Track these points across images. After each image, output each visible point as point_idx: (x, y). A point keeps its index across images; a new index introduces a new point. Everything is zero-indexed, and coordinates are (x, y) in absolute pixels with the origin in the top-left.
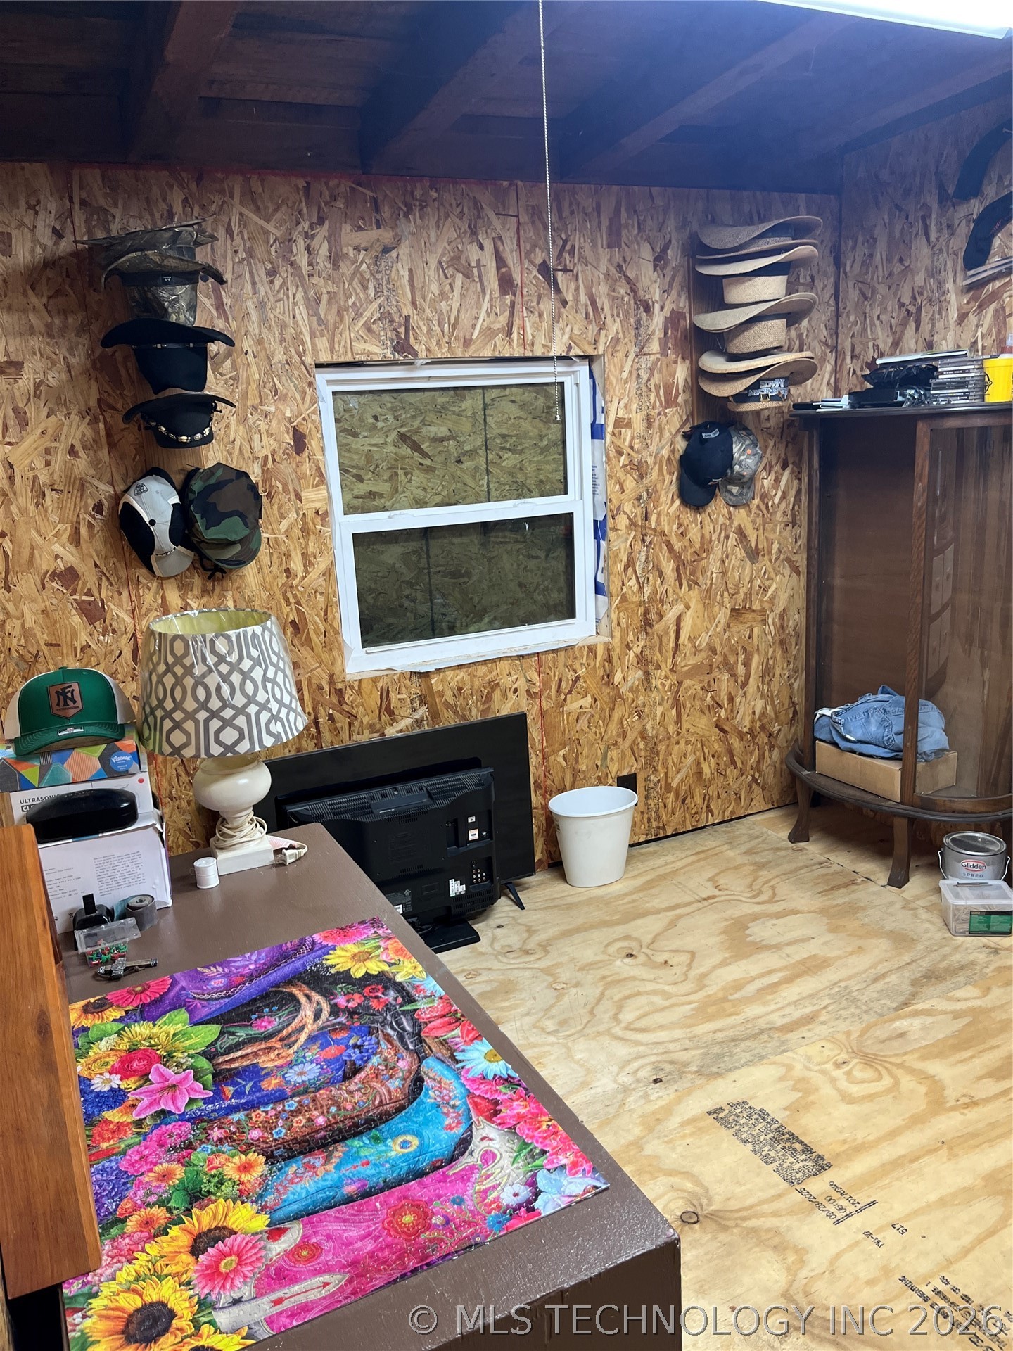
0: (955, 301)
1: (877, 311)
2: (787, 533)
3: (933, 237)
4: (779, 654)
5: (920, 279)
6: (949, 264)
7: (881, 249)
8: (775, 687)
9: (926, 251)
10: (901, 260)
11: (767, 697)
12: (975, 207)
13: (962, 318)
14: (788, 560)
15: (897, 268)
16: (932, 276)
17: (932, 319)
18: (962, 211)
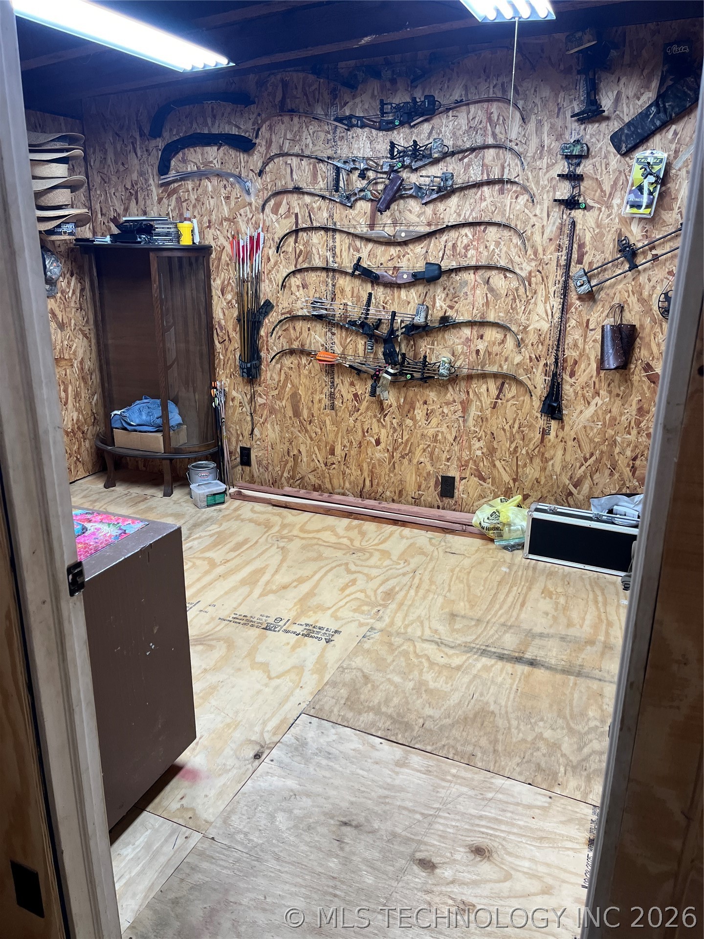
0: (155, 191)
1: (113, 191)
2: (78, 314)
3: (139, 154)
4: (82, 385)
5: (135, 176)
6: (150, 171)
7: (111, 156)
8: (82, 404)
9: (136, 161)
10: (123, 164)
11: (80, 411)
12: (161, 143)
13: (160, 200)
14: (80, 329)
15: (122, 168)
16: (141, 175)
17: (144, 199)
18: (153, 143)
